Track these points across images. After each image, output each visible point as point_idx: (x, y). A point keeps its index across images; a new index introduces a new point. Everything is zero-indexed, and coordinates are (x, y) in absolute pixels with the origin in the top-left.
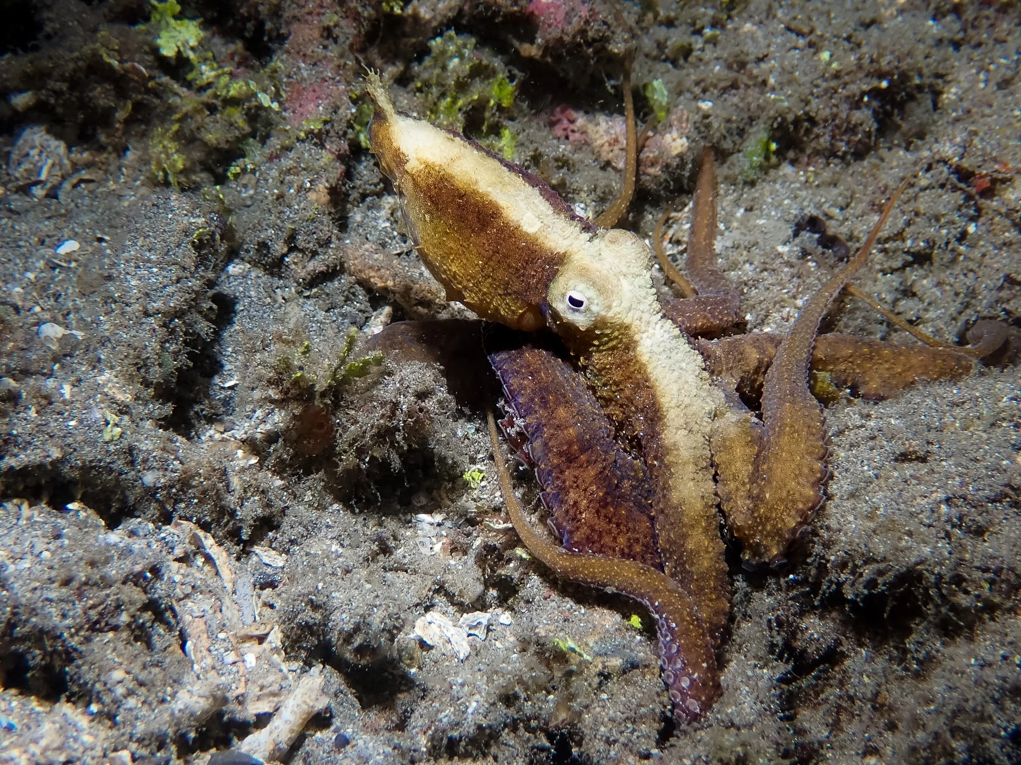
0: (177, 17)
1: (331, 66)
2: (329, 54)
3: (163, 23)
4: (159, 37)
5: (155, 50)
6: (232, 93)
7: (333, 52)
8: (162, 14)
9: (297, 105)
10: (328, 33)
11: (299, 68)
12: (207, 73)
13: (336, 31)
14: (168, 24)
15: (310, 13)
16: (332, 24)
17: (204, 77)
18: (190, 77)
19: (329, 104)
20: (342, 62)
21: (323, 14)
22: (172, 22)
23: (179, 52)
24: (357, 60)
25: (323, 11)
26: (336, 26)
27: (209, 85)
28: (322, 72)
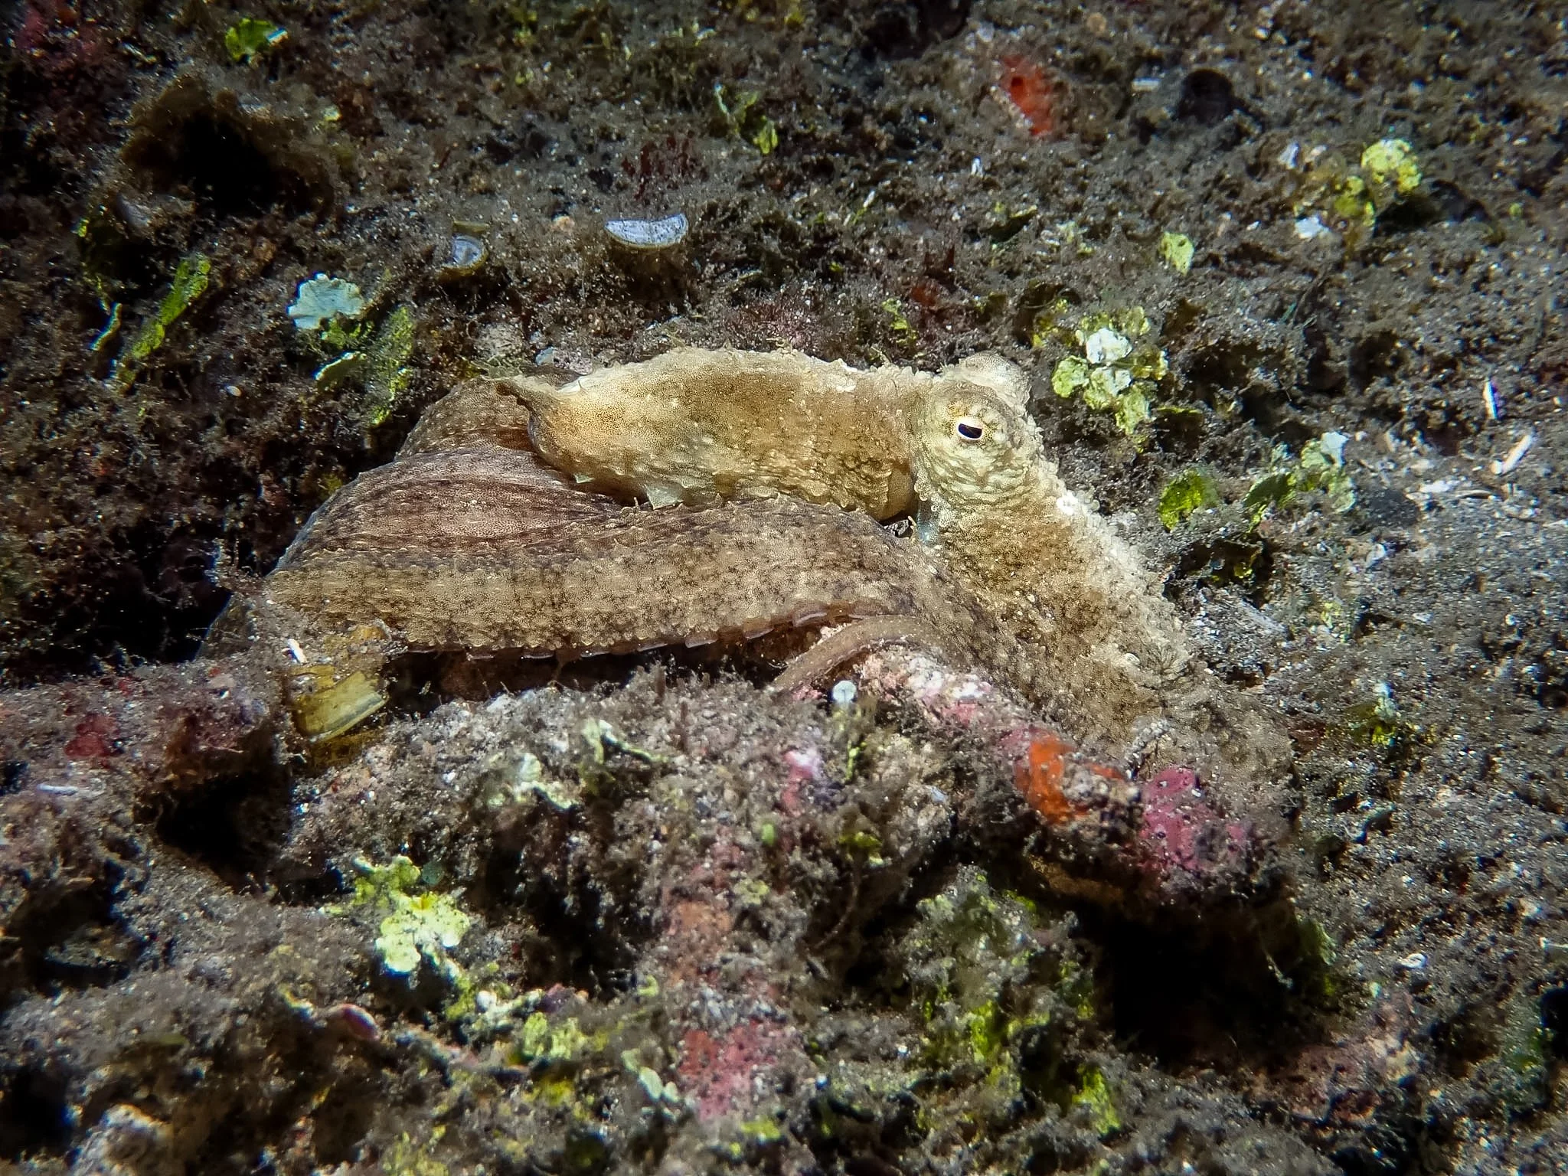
0: (409, 890)
1: (765, 987)
2: (755, 961)
3: (383, 901)
4: (380, 935)
5: (374, 963)
6: (558, 1050)
7: (763, 955)
8: (381, 887)
9: (707, 1079)
10: (752, 922)
11: (703, 999)
12: (495, 1007)
13: (768, 916)
14: (392, 906)
15: (709, 882)
16: (757, 902)
17: (488, 1015)
18: (453, 1011)
19: (774, 1072)
20: (786, 977)
21: (736, 880)
22: (403, 899)
23: (426, 964)
24: (812, 969)
25: (734, 874)
26: (766, 904)
27: (503, 1033)
28: (748, 1003)
